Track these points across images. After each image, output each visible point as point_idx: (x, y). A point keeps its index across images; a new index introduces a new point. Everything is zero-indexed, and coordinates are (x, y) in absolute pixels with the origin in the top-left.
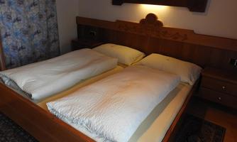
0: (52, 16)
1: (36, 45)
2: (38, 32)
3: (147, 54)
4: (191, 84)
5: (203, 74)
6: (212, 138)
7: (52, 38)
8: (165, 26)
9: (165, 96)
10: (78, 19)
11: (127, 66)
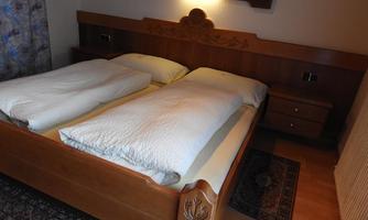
0: (37, 7)
1: (11, 54)
2: (14, 33)
3: (191, 69)
4: (257, 105)
5: (270, 93)
6: (284, 175)
7: (38, 44)
8: (216, 27)
9: (226, 119)
10: (80, 14)
11: (164, 84)
